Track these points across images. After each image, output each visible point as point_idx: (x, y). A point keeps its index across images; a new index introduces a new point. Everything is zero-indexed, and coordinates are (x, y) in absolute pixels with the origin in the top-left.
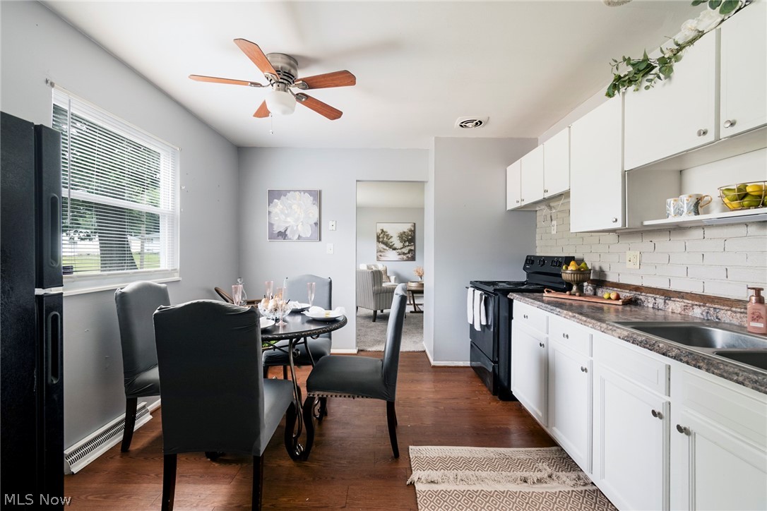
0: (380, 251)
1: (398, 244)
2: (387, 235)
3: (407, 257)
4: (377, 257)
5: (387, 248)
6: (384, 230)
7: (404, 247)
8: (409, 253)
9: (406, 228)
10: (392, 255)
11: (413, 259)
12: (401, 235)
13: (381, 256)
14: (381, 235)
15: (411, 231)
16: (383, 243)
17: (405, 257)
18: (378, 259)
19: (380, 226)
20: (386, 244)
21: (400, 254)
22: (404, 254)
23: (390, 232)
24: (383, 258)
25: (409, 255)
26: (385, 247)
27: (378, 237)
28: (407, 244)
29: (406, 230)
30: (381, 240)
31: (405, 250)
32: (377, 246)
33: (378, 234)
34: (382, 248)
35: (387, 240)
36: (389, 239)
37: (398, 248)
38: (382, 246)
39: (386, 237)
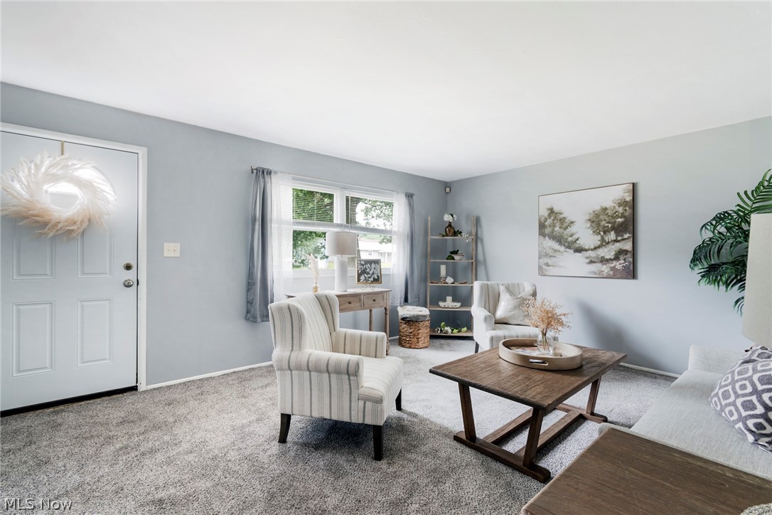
0: (547, 255)
1: (588, 238)
2: (562, 220)
3: (613, 269)
4: (540, 268)
5: (562, 249)
6: (556, 209)
7: (604, 243)
8: (617, 258)
9: (610, 197)
10: (574, 263)
11: (632, 273)
12: (597, 216)
13: (548, 265)
14: (549, 222)
15: (623, 203)
16: (552, 236)
17: (605, 269)
18: (541, 272)
19: (547, 202)
20: (559, 240)
21: (591, 262)
22: (603, 261)
23: (568, 214)
24: (551, 271)
25: (619, 265)
26: (556, 246)
27: (542, 226)
28: (612, 236)
29: (609, 203)
30: (547, 231)
31: (608, 252)
32: (540, 245)
33: (543, 219)
34: (550, 248)
35: (562, 230)
36: (565, 229)
37: (587, 248)
38: (550, 244)
39: (558, 224)
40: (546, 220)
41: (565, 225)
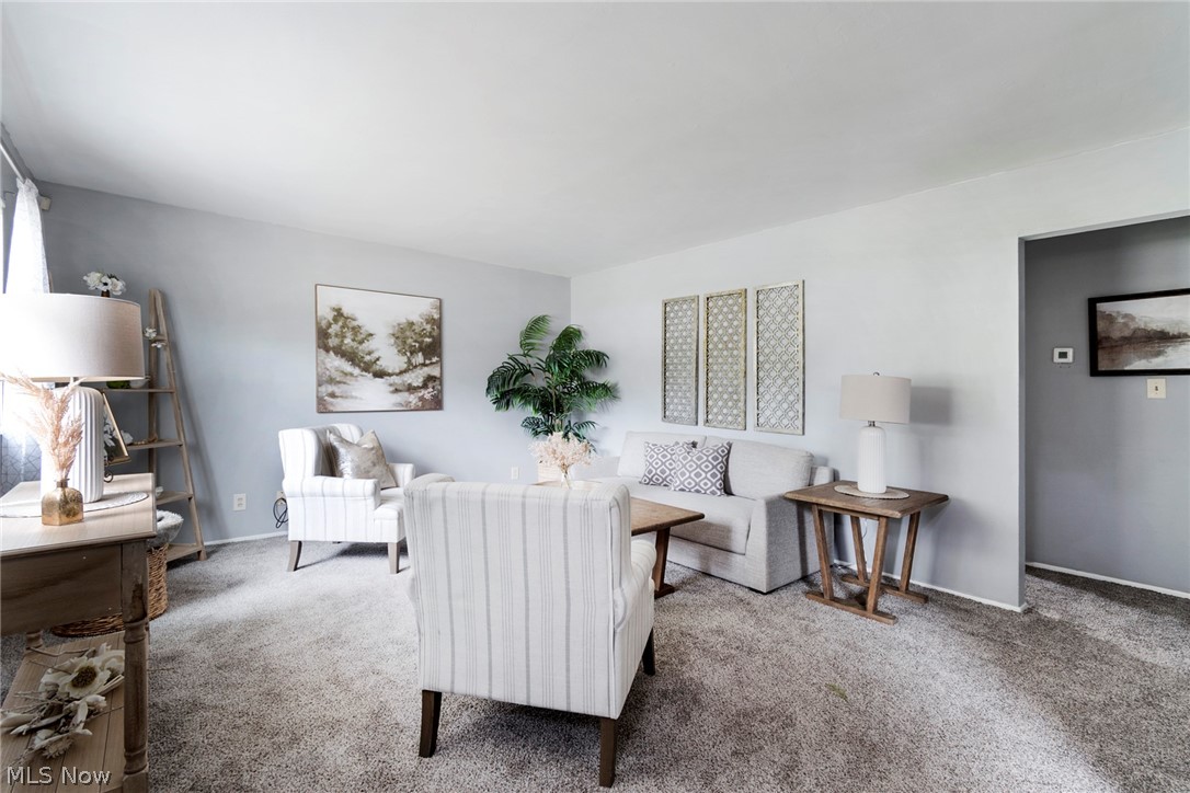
0: (331, 381)
1: (391, 359)
2: (356, 330)
3: (421, 399)
4: (320, 400)
5: (356, 371)
6: (346, 311)
7: (411, 367)
8: (425, 386)
9: (416, 310)
10: (371, 394)
11: (437, 403)
12: (402, 330)
13: (333, 395)
14: (334, 329)
15: (431, 321)
16: (340, 352)
17: (413, 399)
18: (322, 406)
19: (329, 299)
20: (352, 357)
21: (397, 391)
22: (411, 389)
23: (365, 320)
24: (340, 404)
25: (427, 394)
26: (347, 367)
27: (323, 335)
28: (419, 358)
29: (415, 318)
30: (333, 342)
31: (415, 378)
32: (320, 363)
33: (324, 324)
34: (337, 369)
35: (355, 344)
36: (361, 342)
37: (390, 371)
38: (335, 363)
39: (349, 335)
40: (329, 325)
41: (360, 338)
